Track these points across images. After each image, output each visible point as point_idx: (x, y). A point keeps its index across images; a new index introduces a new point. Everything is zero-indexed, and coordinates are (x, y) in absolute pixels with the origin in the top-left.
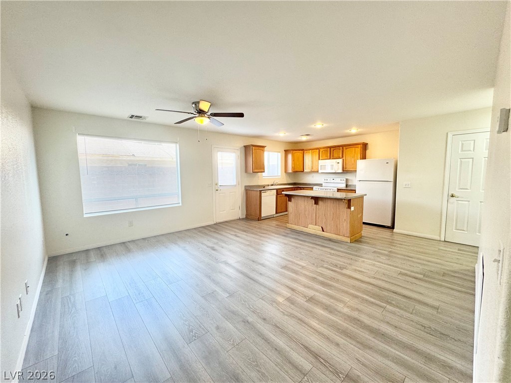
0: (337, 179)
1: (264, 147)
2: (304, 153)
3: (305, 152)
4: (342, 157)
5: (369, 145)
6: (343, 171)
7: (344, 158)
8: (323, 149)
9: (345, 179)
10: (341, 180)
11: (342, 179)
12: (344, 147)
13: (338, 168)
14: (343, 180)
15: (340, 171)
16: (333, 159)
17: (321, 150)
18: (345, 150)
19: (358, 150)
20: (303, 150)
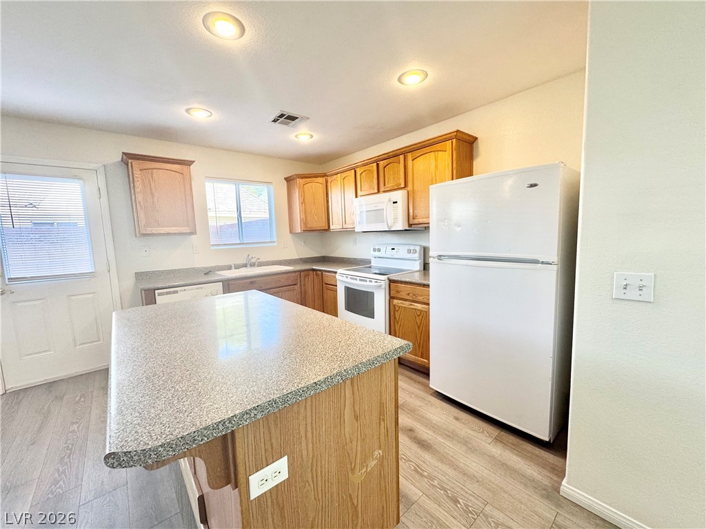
0: (401, 248)
1: (189, 163)
2: (327, 182)
3: (329, 179)
4: (406, 185)
5: (479, 141)
6: (410, 225)
7: (410, 187)
8: (363, 169)
9: (418, 248)
10: (409, 251)
11: (412, 248)
12: (409, 155)
13: (396, 219)
14: (415, 252)
15: (401, 225)
16: (384, 192)
17: (359, 171)
18: (410, 162)
19: (444, 158)
20: (324, 175)
